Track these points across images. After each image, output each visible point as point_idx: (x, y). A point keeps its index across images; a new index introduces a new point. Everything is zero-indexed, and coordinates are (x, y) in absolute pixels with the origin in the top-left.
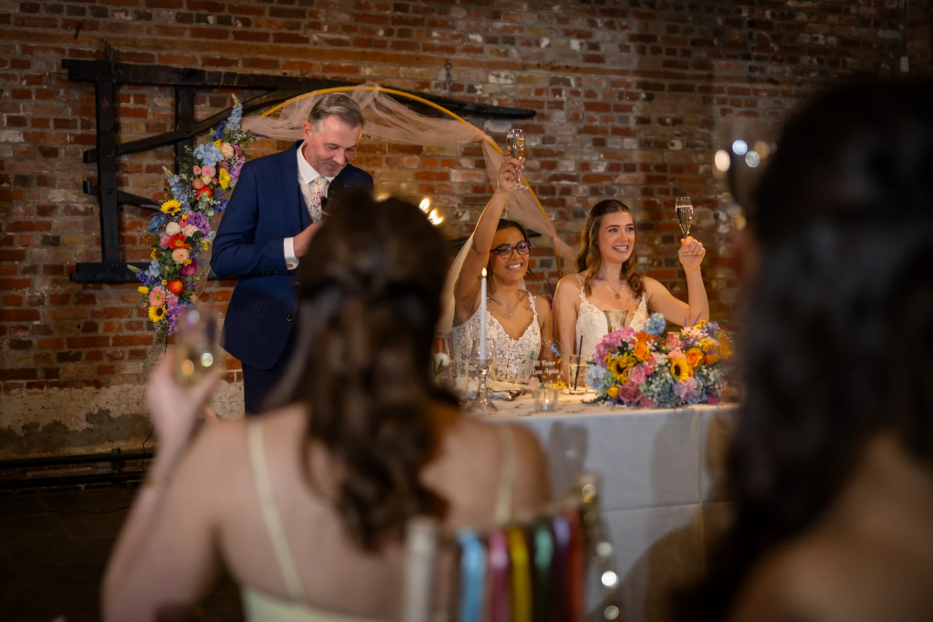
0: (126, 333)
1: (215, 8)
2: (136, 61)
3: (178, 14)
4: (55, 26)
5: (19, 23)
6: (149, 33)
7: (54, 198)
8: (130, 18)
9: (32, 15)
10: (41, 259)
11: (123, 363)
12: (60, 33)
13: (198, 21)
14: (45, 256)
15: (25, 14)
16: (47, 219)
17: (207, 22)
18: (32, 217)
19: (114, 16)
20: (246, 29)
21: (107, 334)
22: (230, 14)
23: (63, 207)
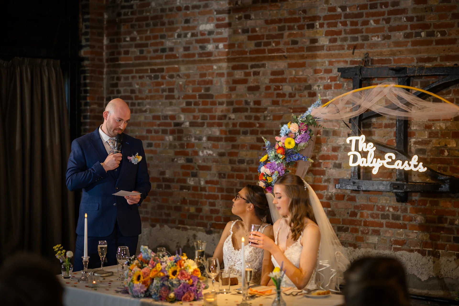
0: (370, 219)
1: (425, 27)
2: (382, 64)
3: (405, 33)
4: (343, 49)
5: (328, 49)
6: (389, 47)
7: (339, 142)
8: (380, 39)
9: (334, 44)
10: (332, 175)
11: (368, 236)
12: (346, 52)
13: (416, 36)
14: (334, 174)
15: (331, 44)
16: (336, 154)
17: (421, 36)
18: (329, 152)
19: (372, 39)
20: (443, 38)
21: (361, 219)
22: (434, 30)
23: (343, 147)
